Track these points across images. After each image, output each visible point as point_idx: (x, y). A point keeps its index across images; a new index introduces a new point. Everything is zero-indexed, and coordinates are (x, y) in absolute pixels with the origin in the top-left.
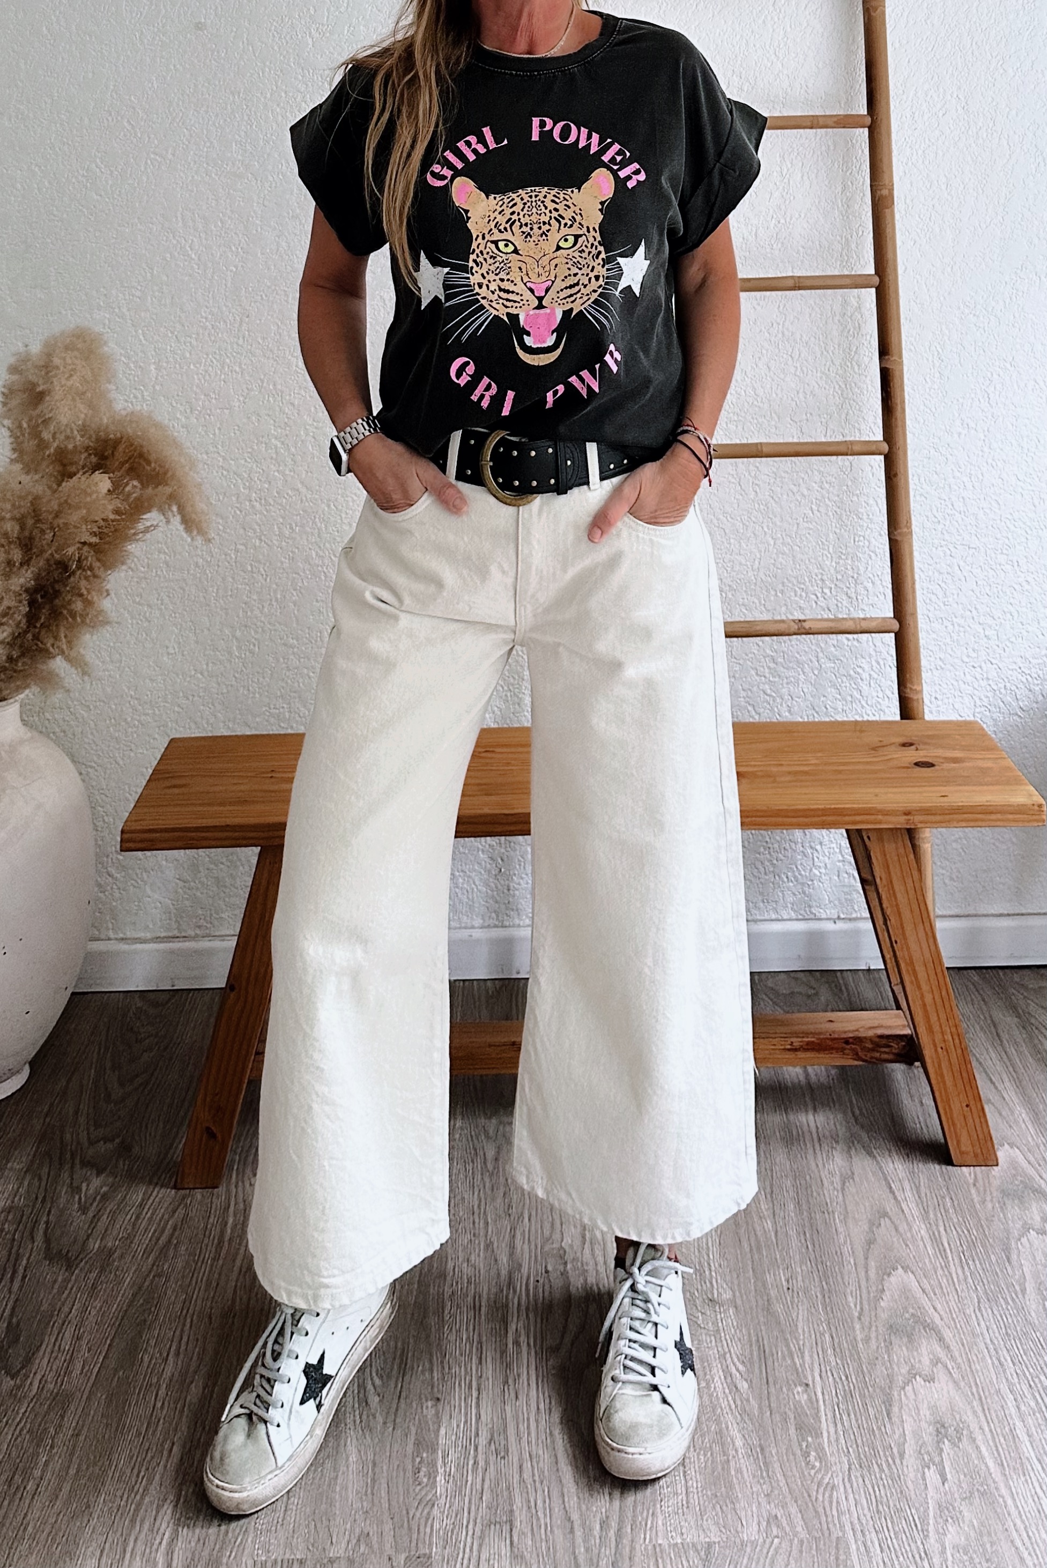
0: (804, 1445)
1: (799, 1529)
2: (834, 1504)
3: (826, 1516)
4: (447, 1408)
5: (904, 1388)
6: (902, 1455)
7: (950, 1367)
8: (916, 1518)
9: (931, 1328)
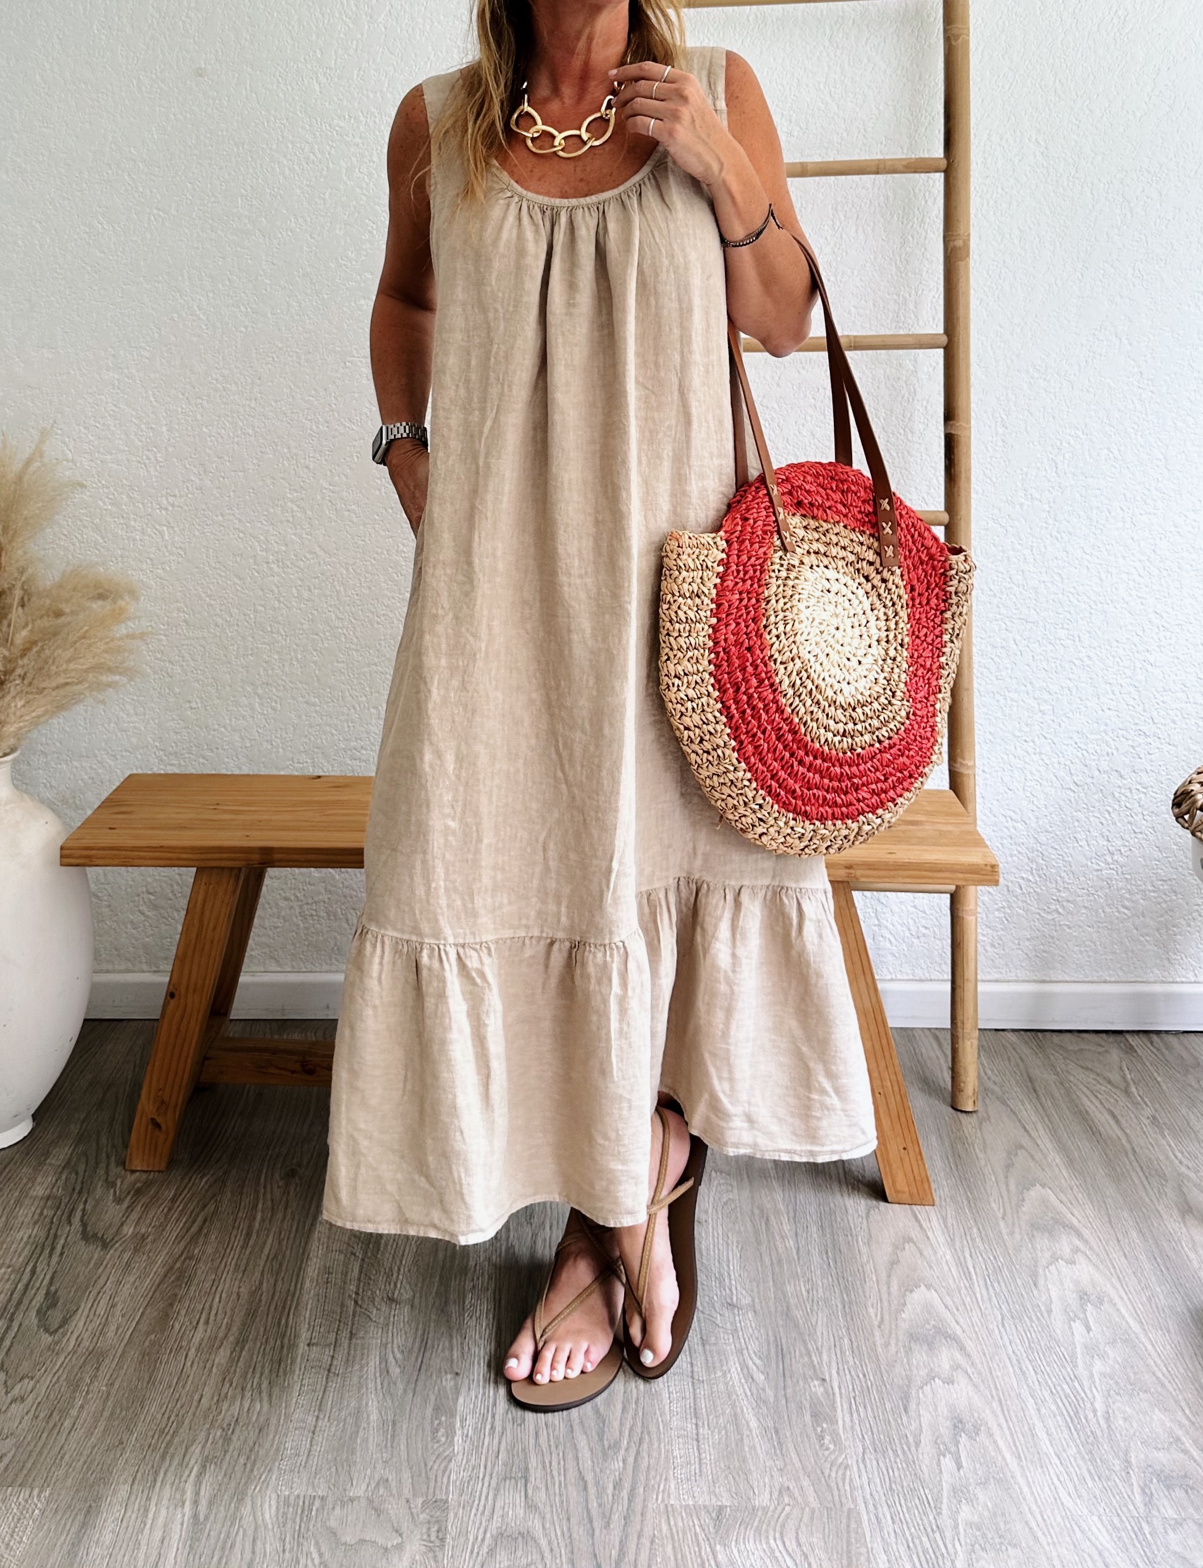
0: (819, 1429)
1: (811, 1499)
2: (847, 1481)
3: (839, 1490)
4: (466, 1382)
5: (922, 1388)
6: (918, 1444)
7: (969, 1371)
8: (929, 1497)
9: (952, 1338)
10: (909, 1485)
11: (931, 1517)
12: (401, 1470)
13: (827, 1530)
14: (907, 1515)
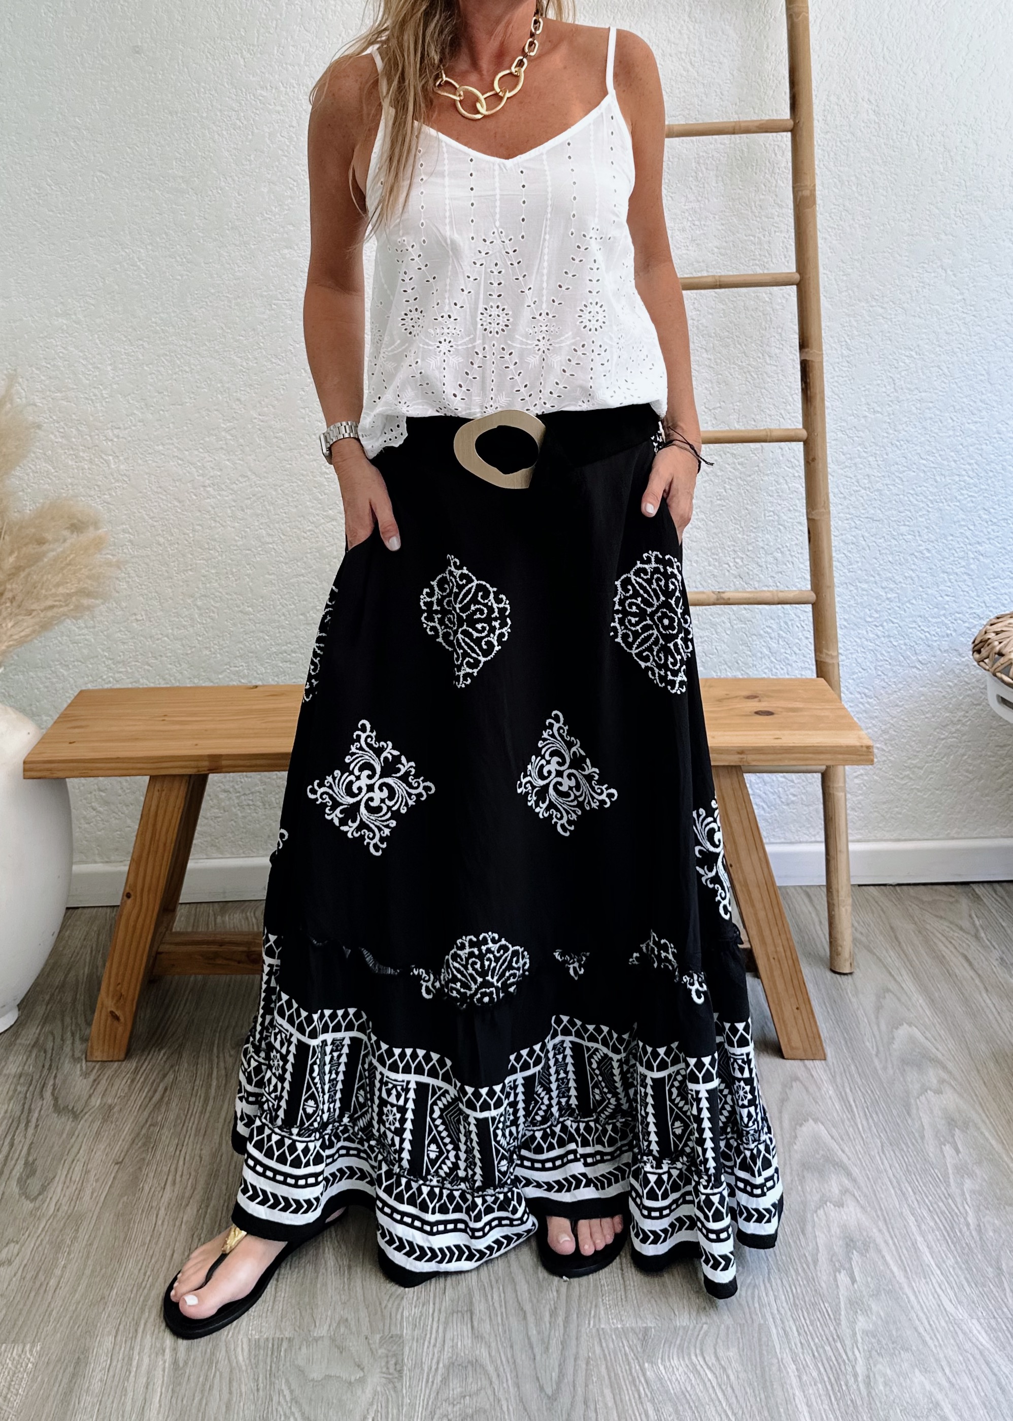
1: (726, 1317)
2: (756, 1299)
5: (816, 1212)
6: (815, 1263)
7: (856, 1194)
8: (829, 1310)
9: (840, 1166)
10: (810, 1300)
11: (832, 1328)
12: (358, 1310)
13: (741, 1345)
14: (811, 1328)
